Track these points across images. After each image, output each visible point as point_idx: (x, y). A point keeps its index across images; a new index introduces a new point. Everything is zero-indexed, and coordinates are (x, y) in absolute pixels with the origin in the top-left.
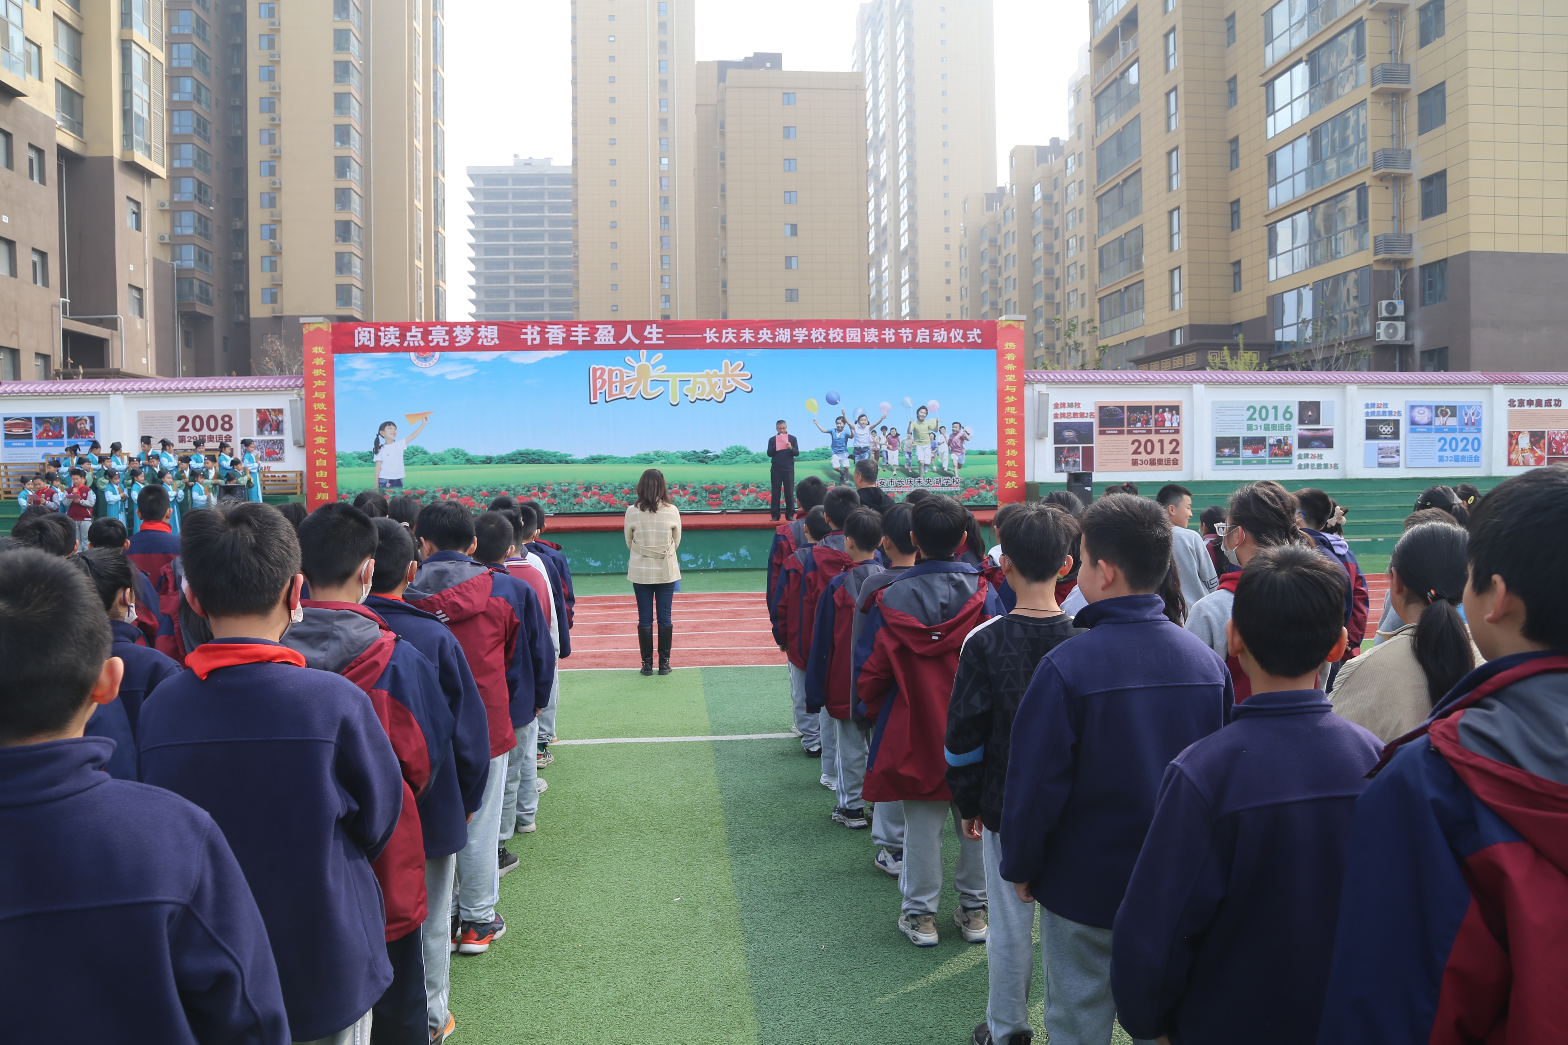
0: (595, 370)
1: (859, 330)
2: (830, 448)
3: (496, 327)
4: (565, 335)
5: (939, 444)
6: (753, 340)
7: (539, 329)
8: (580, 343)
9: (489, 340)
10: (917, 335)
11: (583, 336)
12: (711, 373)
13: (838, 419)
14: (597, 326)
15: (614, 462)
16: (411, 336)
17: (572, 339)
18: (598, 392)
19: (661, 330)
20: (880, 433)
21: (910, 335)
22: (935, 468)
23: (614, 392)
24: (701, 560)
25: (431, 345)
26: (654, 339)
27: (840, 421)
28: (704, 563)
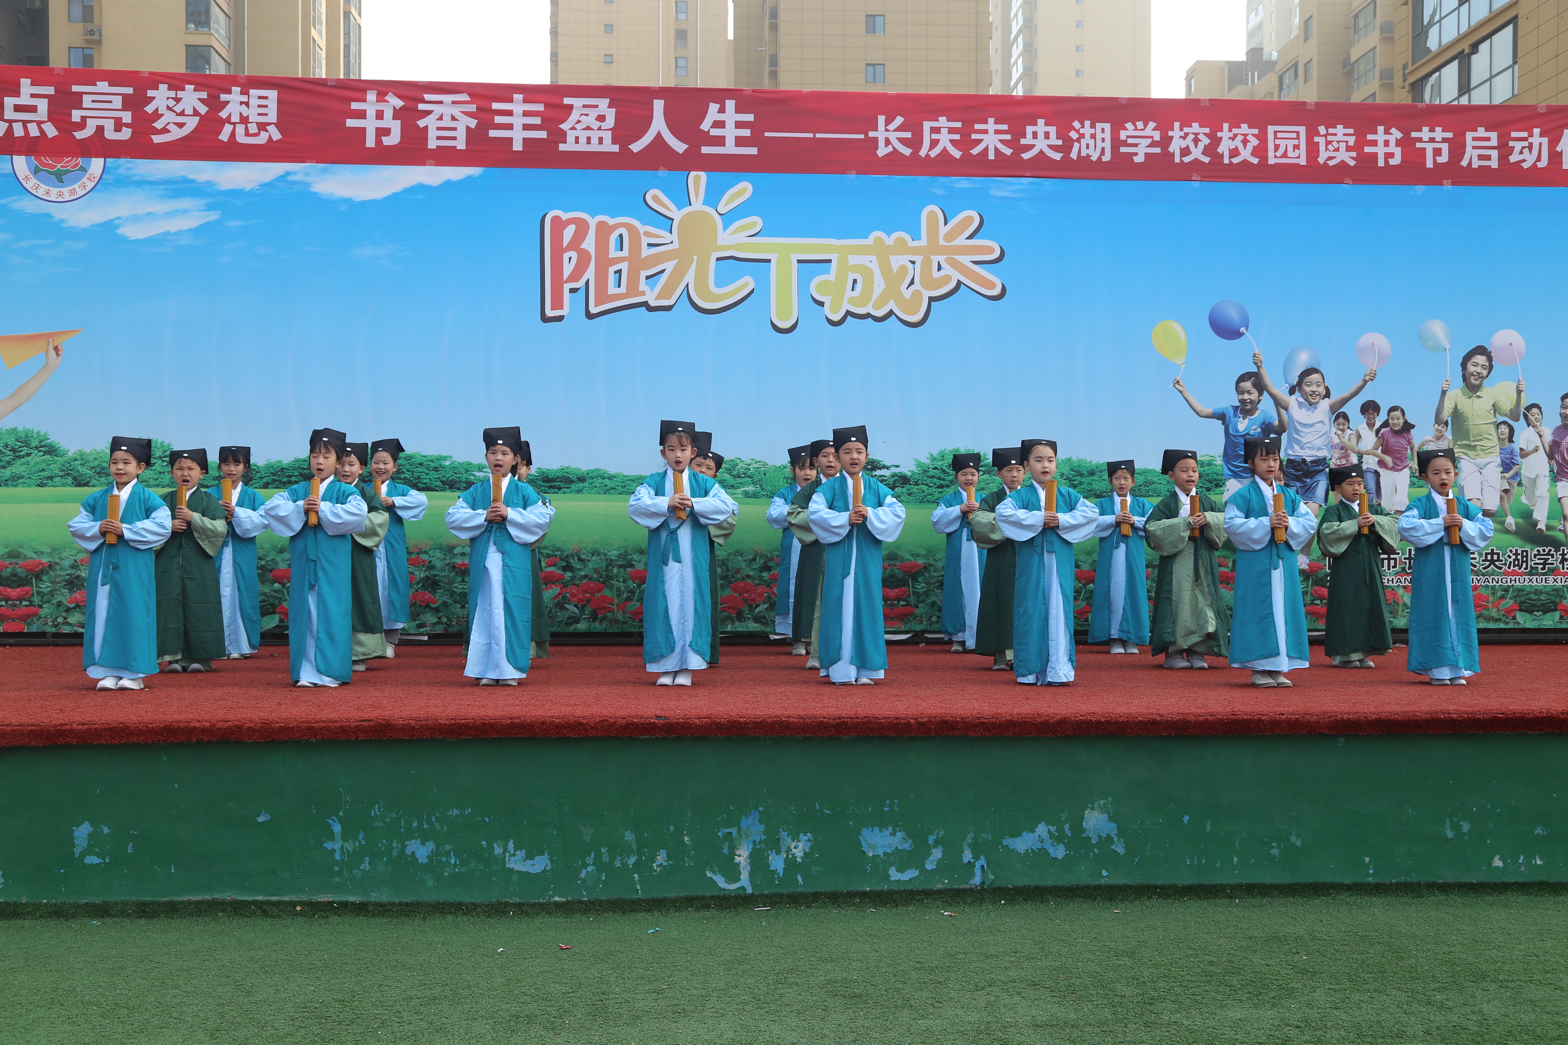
0: (559, 225)
1: (1302, 130)
2: (1219, 461)
3: (273, 94)
4: (473, 123)
5: (1524, 454)
6: (1008, 151)
7: (399, 103)
8: (518, 146)
9: (253, 129)
10: (1464, 146)
11: (526, 127)
12: (890, 241)
13: (1243, 378)
14: (567, 101)
15: (608, 491)
16: (18, 108)
17: (493, 133)
18: (567, 287)
19: (750, 117)
20: (1358, 422)
21: (1445, 147)
22: (1510, 521)
23: (612, 290)
24: (937, 854)
25: (79, 135)
26: (730, 142)
27: (1247, 385)
28: (946, 866)
